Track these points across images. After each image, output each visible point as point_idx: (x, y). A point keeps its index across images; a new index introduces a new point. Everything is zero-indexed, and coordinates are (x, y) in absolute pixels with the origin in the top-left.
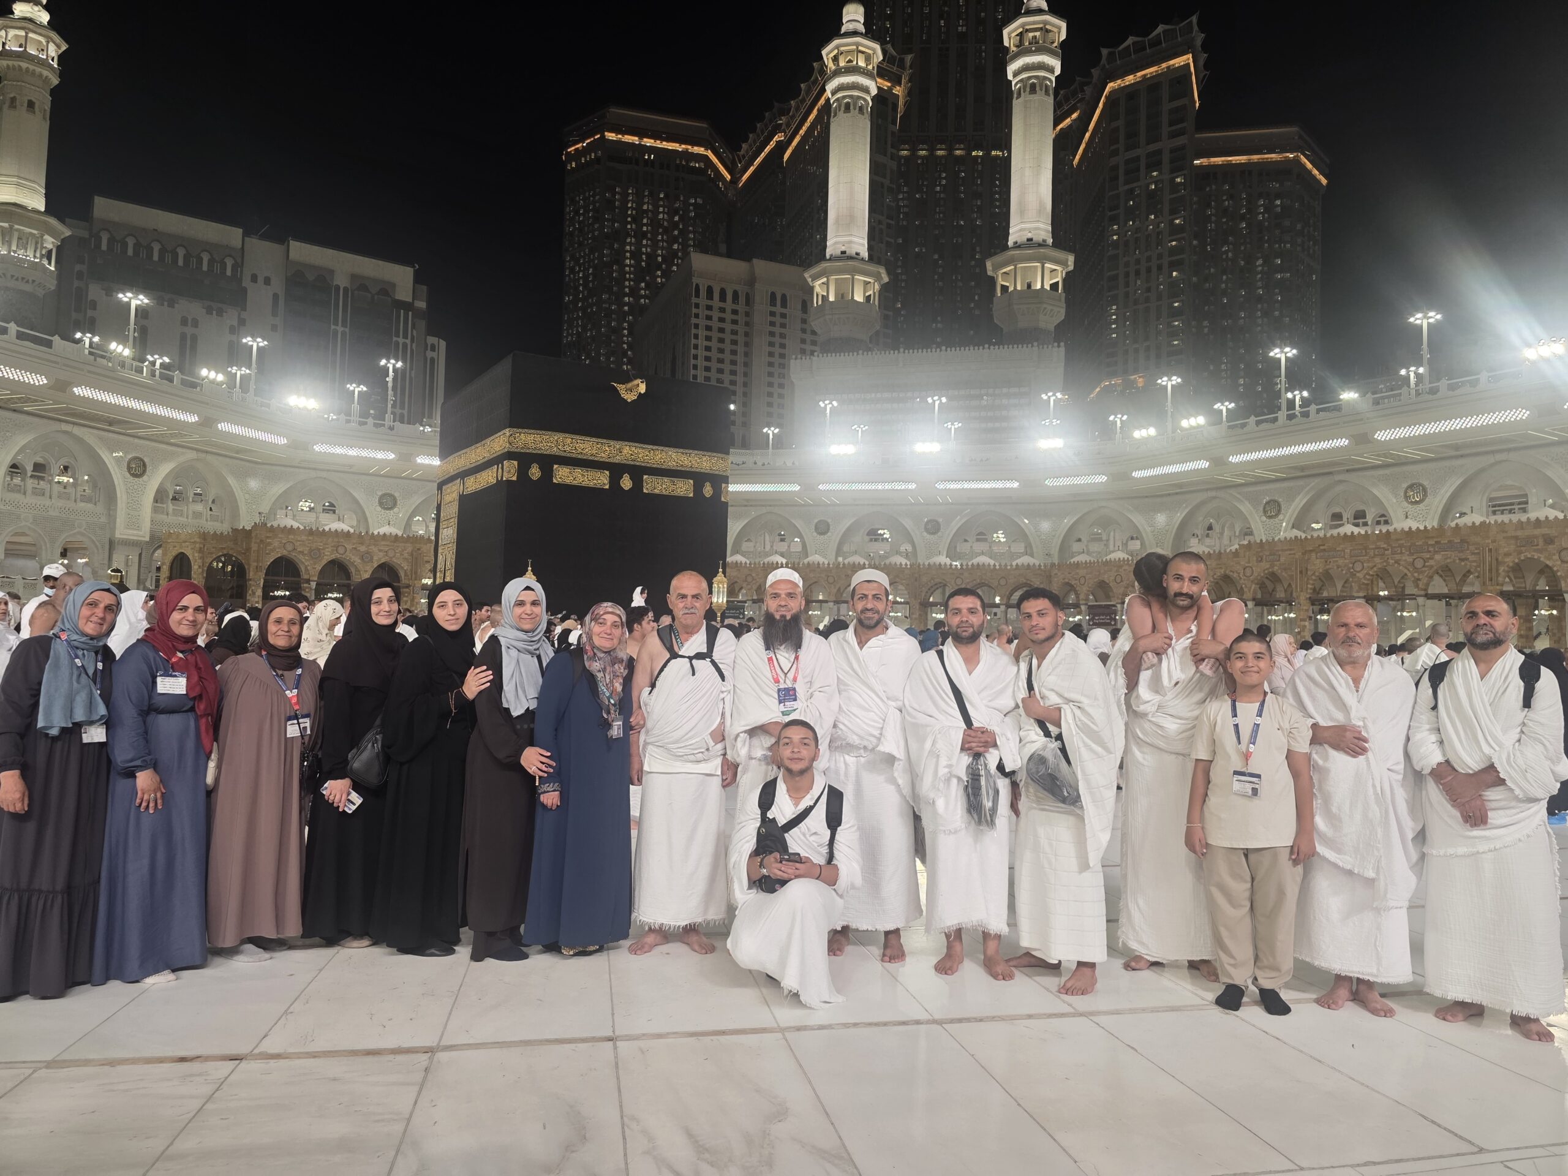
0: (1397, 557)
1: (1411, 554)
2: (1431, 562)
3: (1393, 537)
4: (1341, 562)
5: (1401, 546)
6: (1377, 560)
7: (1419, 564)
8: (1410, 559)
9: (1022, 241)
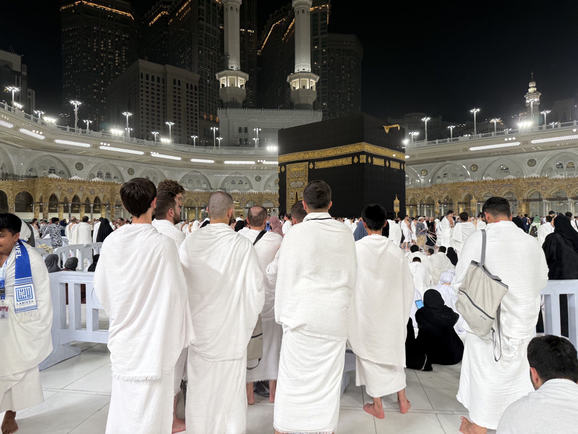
9: (301, 70)
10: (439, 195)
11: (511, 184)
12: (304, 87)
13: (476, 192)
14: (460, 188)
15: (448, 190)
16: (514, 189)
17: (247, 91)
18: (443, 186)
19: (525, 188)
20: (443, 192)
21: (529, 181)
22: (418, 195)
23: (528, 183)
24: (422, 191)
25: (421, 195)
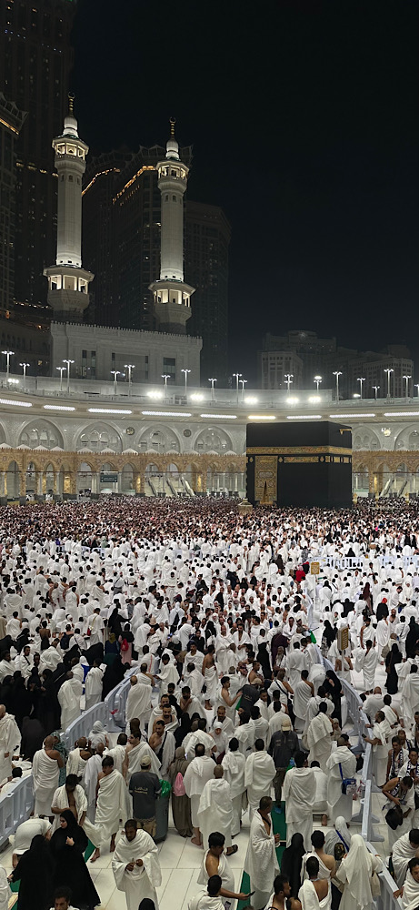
9: (170, 277)
12: (174, 300)
17: (91, 297)
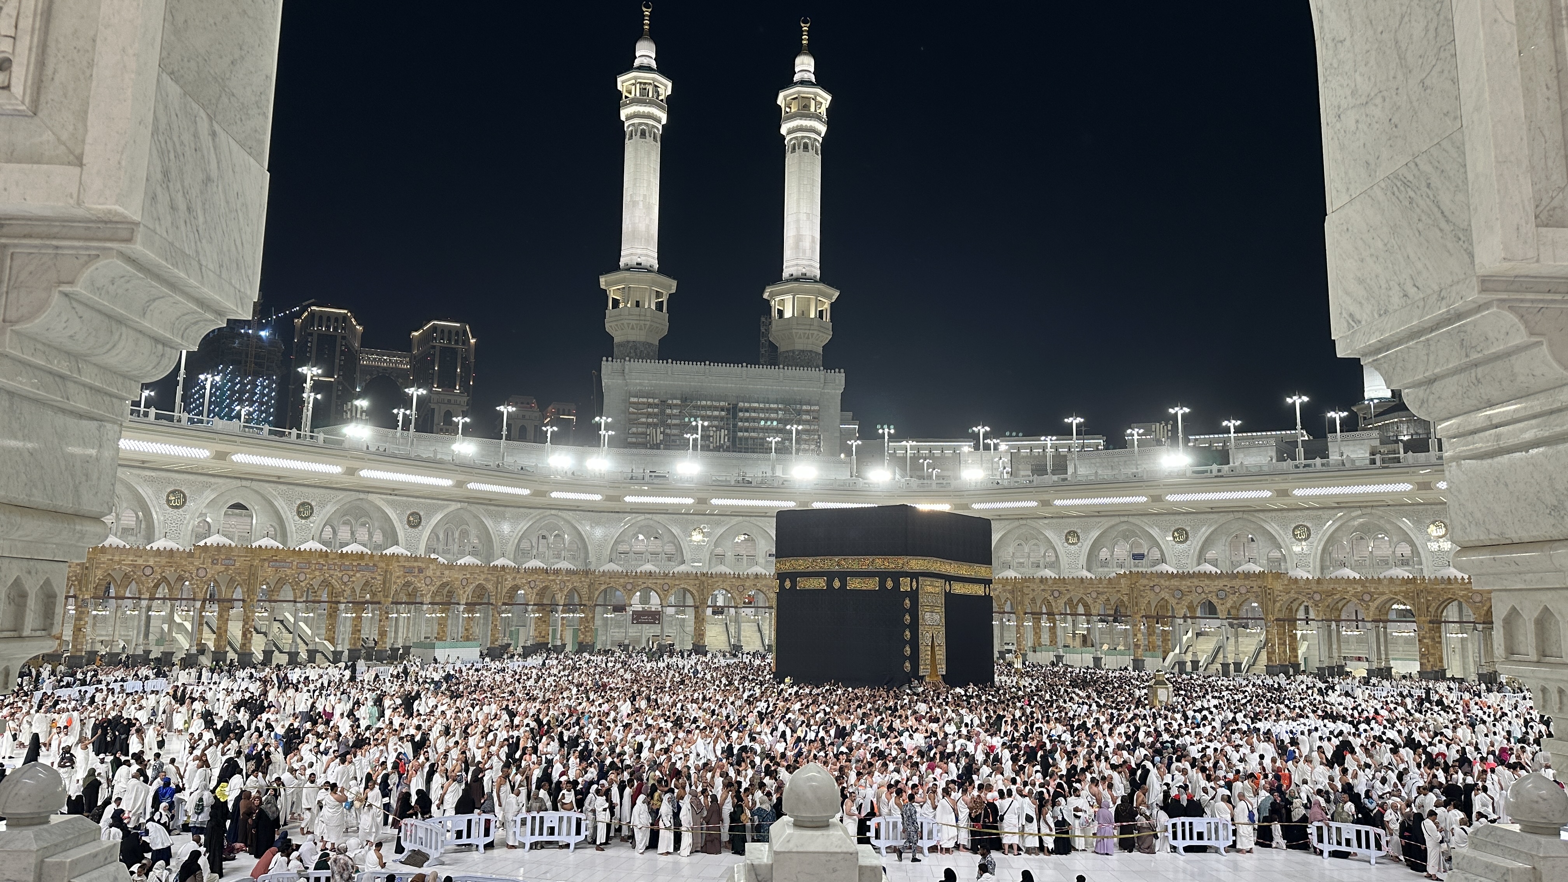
0: (332, 572)
1: (341, 571)
2: (354, 579)
3: (330, 556)
4: (289, 572)
5: (335, 564)
6: (317, 573)
7: (345, 579)
8: (340, 575)
10: (209, 575)
11: (375, 565)
13: (302, 577)
14: (266, 564)
15: (237, 564)
16: (378, 577)
18: (223, 551)
19: (398, 577)
20: (222, 568)
21: (406, 564)
22: (148, 571)
23: (404, 567)
24: (164, 561)
25: (159, 571)
